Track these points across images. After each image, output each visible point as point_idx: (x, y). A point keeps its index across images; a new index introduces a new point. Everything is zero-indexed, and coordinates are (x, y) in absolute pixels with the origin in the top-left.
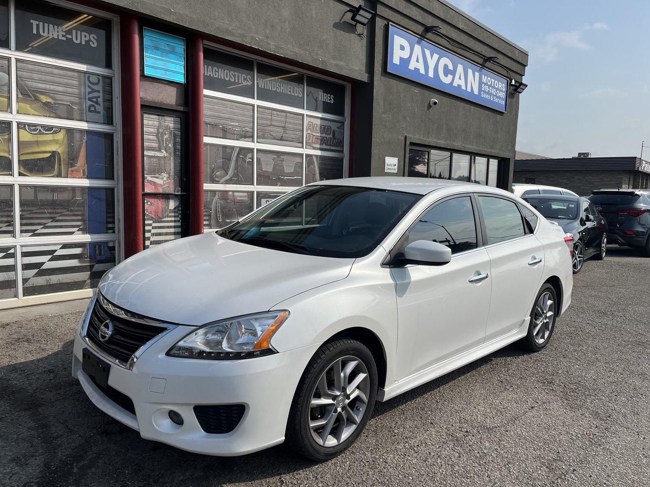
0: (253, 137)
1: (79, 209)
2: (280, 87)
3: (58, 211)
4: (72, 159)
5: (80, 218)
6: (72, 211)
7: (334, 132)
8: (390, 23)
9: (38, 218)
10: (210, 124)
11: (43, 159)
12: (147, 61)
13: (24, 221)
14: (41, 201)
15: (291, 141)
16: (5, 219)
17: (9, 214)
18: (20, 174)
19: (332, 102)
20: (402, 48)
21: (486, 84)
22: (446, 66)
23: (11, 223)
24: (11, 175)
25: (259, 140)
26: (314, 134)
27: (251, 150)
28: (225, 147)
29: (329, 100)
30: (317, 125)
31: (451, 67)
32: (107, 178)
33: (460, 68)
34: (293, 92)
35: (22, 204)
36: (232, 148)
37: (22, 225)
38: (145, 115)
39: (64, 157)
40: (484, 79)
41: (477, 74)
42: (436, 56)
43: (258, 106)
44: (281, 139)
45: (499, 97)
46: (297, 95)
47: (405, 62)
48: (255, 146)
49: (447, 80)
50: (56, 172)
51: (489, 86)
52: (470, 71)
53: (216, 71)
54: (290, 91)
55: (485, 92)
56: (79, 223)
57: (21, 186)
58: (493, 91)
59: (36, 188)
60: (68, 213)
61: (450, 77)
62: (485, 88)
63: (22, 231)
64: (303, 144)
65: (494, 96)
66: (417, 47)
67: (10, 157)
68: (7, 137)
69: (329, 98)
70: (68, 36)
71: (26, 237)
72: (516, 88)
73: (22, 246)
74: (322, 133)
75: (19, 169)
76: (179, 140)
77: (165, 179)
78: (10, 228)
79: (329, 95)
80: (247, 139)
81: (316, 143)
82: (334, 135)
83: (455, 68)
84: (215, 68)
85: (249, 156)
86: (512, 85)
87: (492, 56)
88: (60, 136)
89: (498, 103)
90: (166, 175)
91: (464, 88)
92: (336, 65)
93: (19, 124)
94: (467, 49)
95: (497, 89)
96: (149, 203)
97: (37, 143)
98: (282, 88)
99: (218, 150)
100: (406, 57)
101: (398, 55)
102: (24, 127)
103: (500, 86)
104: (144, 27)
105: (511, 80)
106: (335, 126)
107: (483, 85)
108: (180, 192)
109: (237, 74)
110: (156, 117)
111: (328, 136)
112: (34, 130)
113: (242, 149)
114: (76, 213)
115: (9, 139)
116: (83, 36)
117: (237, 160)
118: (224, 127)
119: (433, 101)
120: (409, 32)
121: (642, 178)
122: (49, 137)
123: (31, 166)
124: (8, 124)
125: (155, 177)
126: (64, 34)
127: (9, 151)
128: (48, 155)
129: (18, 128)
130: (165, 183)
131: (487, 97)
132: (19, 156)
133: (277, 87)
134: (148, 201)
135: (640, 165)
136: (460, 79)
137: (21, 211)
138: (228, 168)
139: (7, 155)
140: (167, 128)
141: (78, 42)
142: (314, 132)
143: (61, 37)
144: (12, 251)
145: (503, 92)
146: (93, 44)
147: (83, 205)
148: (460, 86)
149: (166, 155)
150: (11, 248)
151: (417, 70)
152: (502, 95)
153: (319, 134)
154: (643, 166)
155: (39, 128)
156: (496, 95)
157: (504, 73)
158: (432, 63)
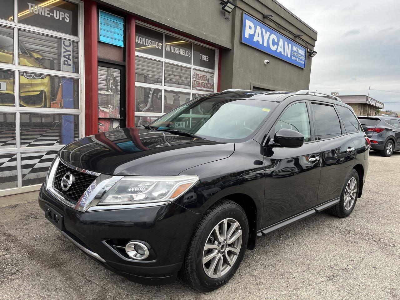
0: (161, 82)
1: (57, 128)
2: (178, 50)
3: (44, 130)
4: (53, 95)
5: (58, 134)
6: (53, 130)
7: (208, 80)
8: (244, 12)
9: (31, 135)
10: (137, 74)
11: (35, 96)
12: (101, 32)
13: (23, 137)
14: (34, 123)
15: (184, 85)
16: (11, 135)
17: (13, 132)
18: (21, 106)
20: (250, 28)
21: (295, 51)
22: (273, 40)
23: (14, 138)
24: (14, 106)
25: (166, 84)
26: (197, 81)
27: (160, 91)
28: (145, 88)
30: (199, 75)
31: (276, 41)
32: (74, 108)
33: (281, 41)
34: (186, 54)
35: (22, 125)
36: (150, 89)
37: (21, 139)
38: (99, 67)
39: (48, 94)
40: (294, 48)
41: (290, 45)
42: (268, 33)
43: (165, 63)
44: (178, 84)
45: (301, 60)
46: (187, 56)
47: (251, 36)
48: (163, 87)
49: (274, 48)
50: (43, 104)
51: (296, 52)
52: (286, 43)
53: (141, 40)
54: (184, 53)
55: (294, 56)
56: (57, 138)
57: (21, 114)
58: (298, 56)
59: (31, 115)
60: (50, 131)
61: (276, 46)
62: (294, 53)
63: (22, 143)
64: (190, 86)
65: (298, 58)
66: (258, 28)
67: (14, 94)
68: (12, 80)
69: (206, 58)
70: (51, 14)
71: (24, 147)
72: (310, 54)
73: (21, 153)
74: (202, 80)
75: (20, 102)
76: (119, 84)
77: (111, 109)
78: (14, 142)
79: (206, 56)
80: (158, 83)
81: (198, 87)
82: (208, 82)
83: (279, 41)
84: (140, 38)
85: (160, 94)
86: (308, 52)
87: (298, 34)
88: (46, 80)
89: (301, 63)
90: (112, 107)
91: (283, 53)
92: (213, 38)
93: (20, 72)
94: (285, 29)
95: (300, 54)
96: (101, 125)
97: (31, 85)
98: (179, 51)
99: (142, 90)
100: (252, 33)
101: (248, 32)
102: (23, 74)
103: (302, 53)
104: (100, 10)
105: (308, 49)
106: (209, 76)
107: (293, 52)
108: (120, 117)
109: (153, 42)
110: (106, 68)
111: (205, 82)
112: (30, 76)
113: (155, 90)
114: (56, 131)
115: (14, 82)
116: (61, 15)
117: (152, 97)
118: (145, 76)
119: (266, 61)
120: (254, 18)
121: (369, 108)
122: (39, 81)
123: (28, 100)
124: (13, 72)
125: (105, 108)
126: (49, 12)
127: (13, 91)
128: (38, 93)
129: (19, 75)
130: (110, 111)
131: (295, 59)
132: (20, 93)
133: (176, 51)
134: (100, 123)
135: (368, 100)
136: (281, 48)
137: (21, 130)
138: (147, 102)
139: (12, 93)
140: (112, 76)
141: (57, 18)
142: (197, 79)
143: (47, 15)
144: (14, 157)
145: (303, 56)
146: (67, 20)
147: (60, 126)
148: (281, 52)
149: (111, 93)
150: (14, 155)
151: (258, 41)
152: (303, 58)
153: (200, 81)
154: (370, 101)
155: (33, 75)
156: (300, 58)
157: (304, 44)
158: (266, 38)
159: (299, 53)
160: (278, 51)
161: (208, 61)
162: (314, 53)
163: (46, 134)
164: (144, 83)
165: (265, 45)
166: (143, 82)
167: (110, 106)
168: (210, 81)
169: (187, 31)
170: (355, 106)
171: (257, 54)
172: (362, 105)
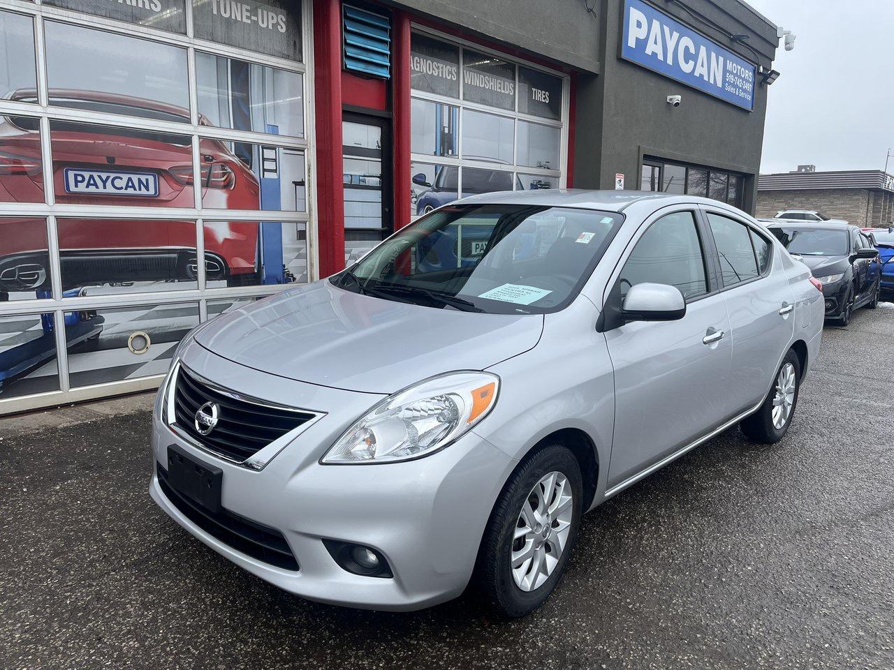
2: (489, 82)
20: (639, 25)
21: (731, 73)
22: (687, 49)
29: (544, 99)
31: (692, 50)
33: (703, 49)
34: (504, 89)
40: (730, 66)
41: (721, 59)
42: (676, 35)
45: (745, 91)
46: (507, 93)
47: (642, 44)
49: (687, 68)
51: (735, 75)
52: (713, 55)
53: (417, 62)
54: (500, 88)
55: (730, 84)
58: (739, 83)
61: (691, 63)
62: (730, 78)
65: (739, 88)
66: (656, 24)
69: (543, 96)
72: (764, 78)
79: (544, 92)
83: (697, 50)
84: (416, 58)
86: (760, 73)
87: (739, 34)
89: (744, 99)
91: (706, 78)
92: (562, 51)
93: (201, 138)
94: (711, 24)
95: (744, 79)
98: (491, 84)
100: (643, 37)
101: (634, 34)
103: (747, 75)
104: (344, 4)
105: (759, 66)
107: (728, 74)
109: (441, 65)
116: (270, 19)
120: (647, 3)
121: (886, 199)
126: (249, 14)
131: (732, 90)
133: (485, 82)
135: (884, 180)
136: (702, 66)
141: (265, 26)
143: (245, 20)
145: (750, 83)
146: (282, 28)
148: (701, 76)
151: (655, 55)
152: (749, 87)
154: (888, 182)
156: (742, 88)
157: (752, 57)
158: (671, 45)
159: (740, 77)
160: (697, 74)
161: (547, 102)
162: (773, 76)
165: (670, 61)
169: (511, 39)
170: (855, 195)
171: (652, 83)
172: (872, 193)
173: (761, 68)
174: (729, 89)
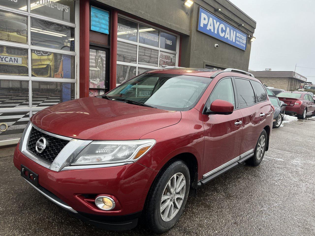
0: (136, 61)
1: (59, 93)
2: (149, 36)
3: (49, 94)
4: (56, 69)
5: (59, 98)
6: (55, 94)
7: (171, 59)
8: (200, 7)
9: (40, 98)
10: (118, 55)
11: (43, 68)
12: (92, 23)
13: (34, 99)
14: (42, 89)
15: (153, 63)
16: (25, 98)
17: (27, 95)
18: (32, 76)
19: (171, 45)
20: (205, 19)
21: (238, 37)
22: (222, 28)
23: (27, 100)
24: (28, 76)
25: (139, 63)
26: (163, 60)
27: (136, 67)
28: (124, 66)
29: (170, 43)
30: (164, 55)
31: (224, 29)
32: (71, 78)
33: (228, 29)
34: (155, 39)
35: (33, 90)
36: (127, 66)
37: (33, 101)
38: (90, 50)
39: (52, 67)
40: (238, 35)
41: (235, 32)
42: (218, 23)
43: (139, 46)
44: (149, 62)
45: (243, 44)
46: (156, 41)
47: (206, 26)
48: (137, 65)
49: (222, 35)
50: (49, 75)
51: (240, 38)
52: (232, 31)
53: (121, 28)
54: (153, 39)
55: (238, 41)
56: (59, 100)
57: (32, 82)
58: (241, 41)
59: (40, 83)
60: (54, 95)
61: (224, 33)
62: (238, 39)
63: (33, 104)
64: (158, 64)
66: (211, 19)
67: (28, 67)
68: (26, 56)
69: (170, 42)
70: (55, 6)
71: (35, 107)
72: (250, 39)
73: (33, 111)
74: (166, 60)
75: (32, 73)
76: (105, 62)
77: (98, 81)
78: (28, 103)
79: (170, 41)
80: (134, 62)
81: (164, 64)
82: (171, 61)
83: (226, 29)
84: (121, 27)
85: (134, 70)
87: (241, 24)
88: (51, 57)
89: (243, 46)
90: (99, 80)
91: (229, 39)
92: (176, 27)
93: (32, 50)
94: (231, 20)
96: (91, 93)
97: (40, 60)
99: (121, 67)
100: (206, 23)
101: (203, 22)
102: (35, 52)
103: (244, 38)
104: (91, 6)
105: (248, 35)
106: (172, 56)
107: (237, 37)
108: (105, 88)
109: (130, 30)
110: (95, 51)
111: (169, 61)
112: (39, 54)
113: (131, 67)
114: (58, 95)
115: (27, 58)
116: (62, 7)
117: (129, 72)
118: (124, 56)
119: (216, 45)
120: (208, 11)
121: (295, 81)
122: (46, 57)
123: (37, 72)
124: (27, 50)
125: (94, 80)
126: (53, 5)
127: (27, 64)
128: (45, 66)
129: (32, 52)
130: (98, 83)
132: (32, 66)
133: (148, 37)
134: (91, 92)
135: (294, 75)
136: (228, 34)
137: (33, 94)
138: (125, 76)
139: (26, 66)
140: (100, 56)
141: (60, 9)
142: (163, 59)
143: (52, 7)
144: (28, 114)
145: (245, 41)
146: (67, 10)
147: (61, 91)
149: (99, 70)
150: (28, 113)
151: (210, 30)
153: (165, 60)
154: (296, 75)
155: (41, 52)
156: (242, 43)
157: (246, 32)
158: (216, 27)
160: (226, 37)
162: (253, 38)
163: (50, 98)
164: (124, 61)
165: (216, 32)
166: (122, 61)
167: (98, 80)
168: (172, 60)
169: (156, 22)
170: (284, 79)
171: (209, 40)
172: (290, 79)
173: (249, 36)
174: (237, 43)
